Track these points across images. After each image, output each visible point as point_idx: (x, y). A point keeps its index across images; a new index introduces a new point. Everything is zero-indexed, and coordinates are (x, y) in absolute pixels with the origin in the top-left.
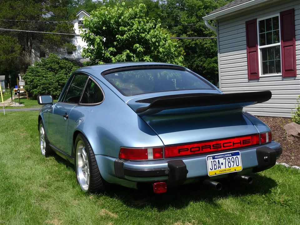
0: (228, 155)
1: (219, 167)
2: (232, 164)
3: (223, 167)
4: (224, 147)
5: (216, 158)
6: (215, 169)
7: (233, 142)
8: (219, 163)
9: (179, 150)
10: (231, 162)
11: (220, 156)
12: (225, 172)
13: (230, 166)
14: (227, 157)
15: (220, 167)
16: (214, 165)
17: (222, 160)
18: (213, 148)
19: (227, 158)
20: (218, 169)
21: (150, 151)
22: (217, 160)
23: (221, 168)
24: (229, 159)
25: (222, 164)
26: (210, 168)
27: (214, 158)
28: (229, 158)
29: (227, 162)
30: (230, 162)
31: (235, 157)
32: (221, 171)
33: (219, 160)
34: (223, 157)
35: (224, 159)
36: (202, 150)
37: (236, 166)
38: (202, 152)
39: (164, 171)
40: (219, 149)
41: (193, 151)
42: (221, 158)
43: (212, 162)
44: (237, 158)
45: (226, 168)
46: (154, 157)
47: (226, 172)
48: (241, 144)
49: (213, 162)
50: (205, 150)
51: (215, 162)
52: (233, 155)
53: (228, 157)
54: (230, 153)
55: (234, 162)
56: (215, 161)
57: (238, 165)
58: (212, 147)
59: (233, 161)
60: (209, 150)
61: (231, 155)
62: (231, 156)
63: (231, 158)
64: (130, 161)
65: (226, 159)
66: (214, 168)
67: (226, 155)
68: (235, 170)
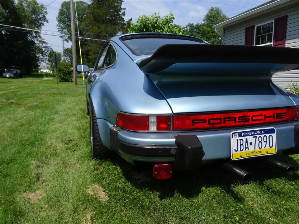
0: (259, 132)
1: (246, 148)
2: (264, 144)
3: (251, 148)
4: (253, 120)
5: (244, 136)
6: (241, 150)
7: (265, 115)
8: (247, 142)
9: (193, 121)
10: (263, 141)
11: (248, 133)
12: (253, 154)
13: (260, 147)
14: (257, 134)
15: (248, 148)
16: (241, 145)
17: (251, 139)
18: (239, 122)
19: (258, 136)
20: (245, 150)
21: (153, 120)
22: (244, 138)
23: (248, 149)
24: (260, 138)
25: (251, 144)
26: (235, 149)
27: (240, 136)
28: (260, 136)
29: (257, 142)
30: (261, 142)
31: (268, 135)
32: (249, 154)
33: (246, 139)
34: (253, 135)
35: (254, 137)
37: (269, 147)
38: (224, 125)
39: (170, 150)
40: (247, 123)
41: (212, 124)
42: (250, 135)
43: (237, 140)
44: (271, 137)
45: (255, 149)
46: (158, 129)
47: (255, 154)
48: (274, 118)
49: (239, 141)
50: (228, 124)
51: (242, 141)
52: (266, 132)
53: (259, 134)
54: (262, 130)
55: (266, 142)
56: (242, 139)
57: (271, 146)
58: (237, 120)
59: (265, 140)
60: (233, 123)
61: (263, 132)
62: (263, 134)
63: (262, 136)
64: (127, 130)
65: (256, 137)
66: (239, 149)
67: (257, 133)
68: (267, 152)
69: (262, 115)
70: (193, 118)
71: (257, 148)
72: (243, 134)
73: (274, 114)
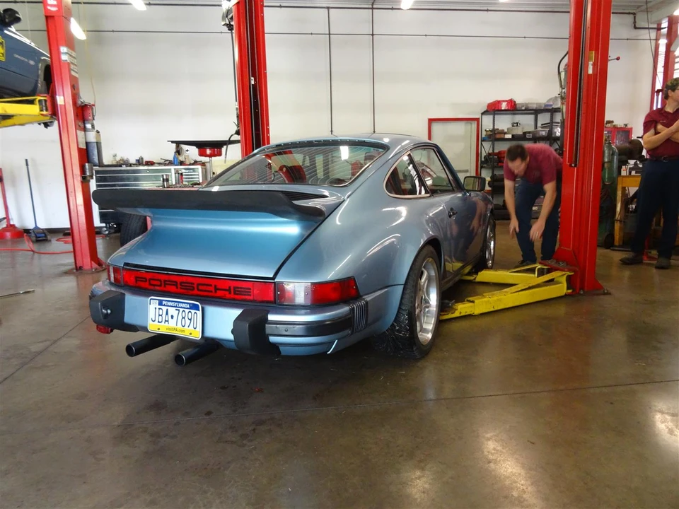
0: (184, 305)
1: (166, 321)
2: (188, 322)
3: (172, 323)
4: (198, 290)
5: (164, 305)
6: (159, 322)
8: (167, 314)
10: (186, 318)
11: (171, 304)
12: (175, 332)
13: (183, 325)
14: (181, 307)
16: (159, 315)
17: (172, 311)
19: (181, 310)
20: (165, 323)
22: (164, 308)
23: (168, 323)
24: (184, 313)
25: (172, 317)
26: (152, 318)
27: (160, 303)
28: (184, 311)
29: (180, 317)
30: (184, 318)
31: (193, 311)
32: (170, 329)
33: (167, 310)
34: (176, 307)
35: (176, 310)
36: (165, 286)
37: (193, 329)
42: (172, 307)
43: (155, 308)
44: (195, 315)
45: (176, 325)
47: (177, 332)
49: (157, 310)
50: (169, 288)
51: (161, 311)
52: (192, 307)
53: (184, 308)
54: (187, 303)
55: (190, 320)
56: (161, 309)
57: (195, 326)
59: (190, 318)
61: (188, 306)
62: (188, 308)
63: (187, 311)
65: (179, 310)
66: (157, 320)
67: (181, 305)
68: (191, 334)
69: (211, 285)
71: (179, 326)
72: (164, 303)
73: (230, 287)
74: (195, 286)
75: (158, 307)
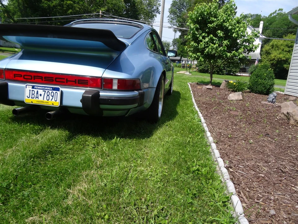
0: (49, 88)
1: (36, 97)
2: (51, 98)
3: (41, 98)
4: (56, 81)
5: (36, 88)
6: (32, 98)
7: (67, 79)
8: (37, 93)
10: (50, 96)
11: (40, 88)
12: (42, 103)
14: (47, 90)
15: (38, 97)
16: (32, 94)
17: (41, 92)
18: (45, 80)
19: (47, 91)
20: (36, 98)
22: (36, 90)
23: (38, 99)
24: (48, 93)
25: (41, 95)
26: (27, 96)
27: (33, 87)
29: (46, 95)
30: (49, 95)
31: (54, 92)
32: (39, 102)
34: (43, 89)
35: (43, 91)
37: (55, 101)
38: (34, 81)
42: (41, 89)
43: (30, 90)
44: (56, 94)
45: (43, 99)
47: (43, 103)
48: (76, 83)
49: (31, 91)
50: (36, 80)
51: (33, 92)
52: (54, 89)
53: (48, 90)
54: (51, 87)
55: (53, 96)
56: (34, 91)
57: (56, 100)
59: (52, 95)
61: (51, 89)
62: (51, 90)
63: (50, 91)
65: (45, 91)
66: (31, 97)
67: (47, 88)
68: (53, 104)
69: (64, 79)
70: (14, 73)
71: (45, 99)
72: (35, 87)
73: (76, 80)
74: (54, 79)
75: (31, 89)
